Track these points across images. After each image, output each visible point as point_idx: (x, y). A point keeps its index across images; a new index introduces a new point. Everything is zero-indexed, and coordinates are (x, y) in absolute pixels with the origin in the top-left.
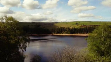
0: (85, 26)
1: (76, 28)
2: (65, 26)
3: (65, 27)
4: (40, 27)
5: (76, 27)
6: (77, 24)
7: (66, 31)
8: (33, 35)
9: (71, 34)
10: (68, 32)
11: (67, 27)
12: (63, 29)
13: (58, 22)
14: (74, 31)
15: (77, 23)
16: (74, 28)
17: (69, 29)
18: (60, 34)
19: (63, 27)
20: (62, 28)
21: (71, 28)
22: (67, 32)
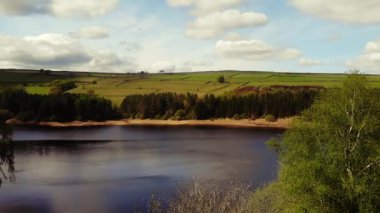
0: (251, 88)
1: (219, 99)
2: (178, 90)
3: (179, 93)
4: (71, 91)
5: (220, 92)
6: (222, 80)
7: (182, 107)
8: (42, 123)
9: (199, 118)
10: (187, 112)
11: (185, 93)
12: (171, 99)
13: (150, 72)
14: (211, 108)
15: (222, 78)
16: (212, 96)
17: (192, 99)
18: (159, 119)
19: (170, 94)
20: (164, 95)
21: (201, 95)
22: (184, 111)
